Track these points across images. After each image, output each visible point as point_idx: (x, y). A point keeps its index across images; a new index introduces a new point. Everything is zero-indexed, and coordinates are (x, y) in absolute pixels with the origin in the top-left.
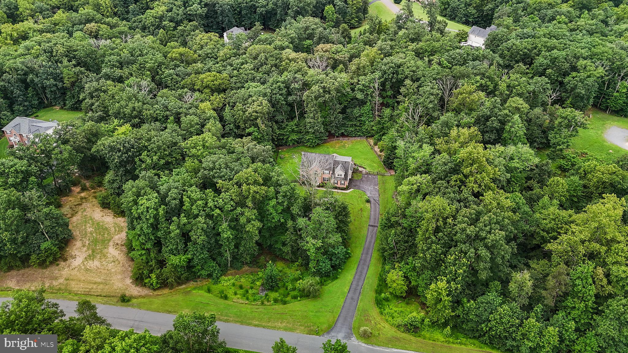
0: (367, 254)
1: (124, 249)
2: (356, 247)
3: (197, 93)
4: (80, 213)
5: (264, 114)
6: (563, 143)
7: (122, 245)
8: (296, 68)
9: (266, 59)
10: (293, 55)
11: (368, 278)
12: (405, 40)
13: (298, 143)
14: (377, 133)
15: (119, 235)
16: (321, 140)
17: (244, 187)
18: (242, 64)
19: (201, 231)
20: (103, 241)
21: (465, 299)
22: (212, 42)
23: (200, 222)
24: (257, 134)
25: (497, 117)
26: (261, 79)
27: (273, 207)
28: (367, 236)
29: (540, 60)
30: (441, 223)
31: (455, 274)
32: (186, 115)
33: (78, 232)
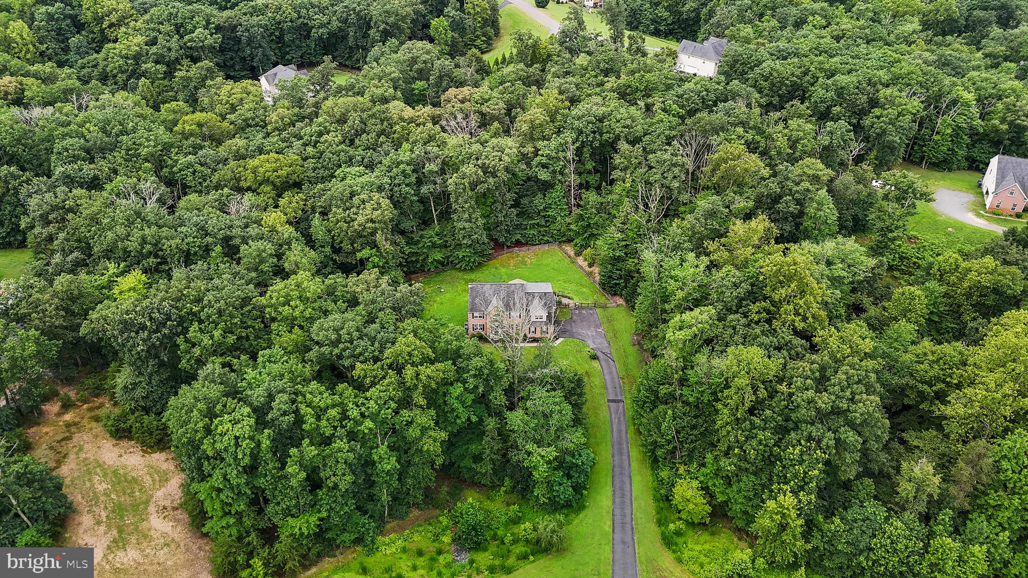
0: (621, 454)
1: (184, 516)
2: (598, 444)
3: (249, 195)
4: (72, 456)
5: (385, 223)
6: (897, 228)
7: (175, 509)
8: (425, 135)
9: (363, 122)
10: (409, 112)
11: (636, 498)
12: (593, 73)
13: (443, 265)
14: (578, 234)
15: (163, 489)
16: (483, 256)
17: (409, 372)
18: (320, 134)
19: (344, 466)
20: (135, 507)
21: (820, 516)
22: (251, 97)
23: (340, 450)
24: (377, 260)
25: (793, 196)
26: (363, 159)
27: (457, 398)
28: (611, 421)
29: (818, 92)
30: (763, 393)
31: (804, 477)
32: (245, 240)
33: (79, 497)
